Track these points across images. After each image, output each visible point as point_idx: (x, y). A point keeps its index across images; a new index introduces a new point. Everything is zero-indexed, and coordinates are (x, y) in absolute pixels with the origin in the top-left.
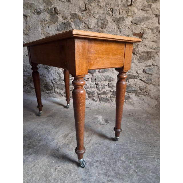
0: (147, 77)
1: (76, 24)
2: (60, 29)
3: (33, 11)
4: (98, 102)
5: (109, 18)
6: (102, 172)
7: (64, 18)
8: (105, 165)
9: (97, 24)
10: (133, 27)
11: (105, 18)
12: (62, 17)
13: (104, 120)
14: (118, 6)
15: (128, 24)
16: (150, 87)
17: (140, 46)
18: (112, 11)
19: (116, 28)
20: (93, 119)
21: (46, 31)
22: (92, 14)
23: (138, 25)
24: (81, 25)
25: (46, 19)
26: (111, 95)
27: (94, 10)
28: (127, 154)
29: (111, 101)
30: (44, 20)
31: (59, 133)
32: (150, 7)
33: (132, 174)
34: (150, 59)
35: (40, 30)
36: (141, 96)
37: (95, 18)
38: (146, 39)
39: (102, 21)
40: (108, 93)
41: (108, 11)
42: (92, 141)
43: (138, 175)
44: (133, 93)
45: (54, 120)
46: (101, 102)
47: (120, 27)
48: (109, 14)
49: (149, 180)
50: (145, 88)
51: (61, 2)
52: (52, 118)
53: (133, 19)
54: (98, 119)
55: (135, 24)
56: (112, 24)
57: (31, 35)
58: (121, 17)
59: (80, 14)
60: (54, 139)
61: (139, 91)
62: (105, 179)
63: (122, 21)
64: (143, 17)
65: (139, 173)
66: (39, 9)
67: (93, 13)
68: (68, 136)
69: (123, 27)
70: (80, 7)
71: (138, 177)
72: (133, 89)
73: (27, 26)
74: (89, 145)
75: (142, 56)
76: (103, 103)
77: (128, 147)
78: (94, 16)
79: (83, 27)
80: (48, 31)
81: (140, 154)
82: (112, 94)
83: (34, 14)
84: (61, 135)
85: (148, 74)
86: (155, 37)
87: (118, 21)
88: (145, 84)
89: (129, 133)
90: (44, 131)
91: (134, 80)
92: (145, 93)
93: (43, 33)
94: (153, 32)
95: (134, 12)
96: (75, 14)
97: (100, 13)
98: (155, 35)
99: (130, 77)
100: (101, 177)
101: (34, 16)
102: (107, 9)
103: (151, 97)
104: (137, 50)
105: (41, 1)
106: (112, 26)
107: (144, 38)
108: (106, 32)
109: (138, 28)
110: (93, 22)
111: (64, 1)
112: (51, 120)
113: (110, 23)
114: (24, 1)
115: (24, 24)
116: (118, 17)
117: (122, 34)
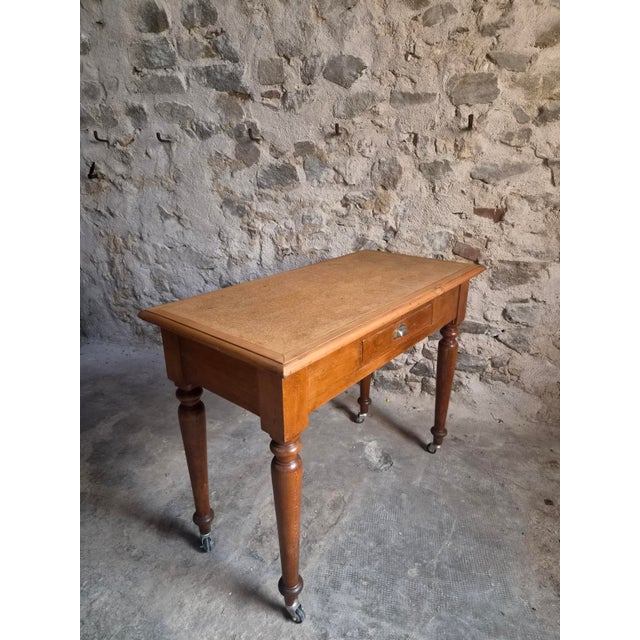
0: (516, 333)
1: (310, 170)
2: (266, 184)
3: (189, 128)
5: (404, 161)
6: (358, 604)
7: (276, 152)
8: (367, 587)
9: (370, 175)
10: (476, 190)
11: (394, 160)
12: (271, 150)
13: (380, 454)
14: (433, 128)
15: (460, 180)
16: (522, 360)
17: (494, 245)
18: (415, 141)
19: (424, 190)
20: (351, 451)
21: (224, 185)
22: (355, 148)
23: (490, 187)
24: (324, 175)
25: (225, 152)
26: (409, 375)
27: (361, 137)
28: (425, 561)
29: (407, 389)
30: (220, 155)
32: (528, 138)
33: (426, 614)
34: (526, 282)
35: (208, 182)
36: (494, 382)
37: (364, 156)
38: (513, 225)
39: (386, 169)
40: (400, 367)
41: (401, 142)
42: (344, 520)
43: (440, 618)
44: (471, 372)
45: (249, 448)
46: (380, 389)
47: (437, 189)
48: (406, 148)
49: (462, 631)
50: (508, 363)
51: (268, 108)
52: (244, 441)
53: (477, 169)
54: (366, 451)
55: (481, 183)
56: (414, 176)
57: (184, 193)
58: (439, 160)
59: (322, 145)
60: (251, 508)
61: (490, 369)
62: (364, 619)
63: (444, 172)
64: (505, 164)
65: (444, 614)
66: (206, 123)
67: (359, 145)
69: (446, 188)
70: (323, 124)
71: (439, 623)
72: (473, 363)
73: (172, 167)
74: (334, 532)
75: (502, 273)
76: (386, 392)
77: (431, 543)
78: (363, 151)
79: (331, 178)
80: (231, 186)
81: (457, 564)
82: (410, 372)
83: (192, 136)
85: (517, 323)
86: (541, 221)
87: (432, 171)
88: (508, 350)
89: (442, 501)
90: (225, 483)
91: (475, 336)
92: (508, 375)
93: (218, 191)
94: (534, 207)
95: (479, 149)
96: (308, 143)
97: (379, 145)
98: (541, 215)
99: (466, 327)
100: (356, 616)
101: (191, 143)
102: (398, 136)
103: (524, 389)
104: (485, 254)
105: (212, 101)
106: (414, 183)
107: (507, 224)
108: (396, 197)
109: (489, 194)
110: (357, 169)
111: (275, 105)
112: (240, 447)
113: (407, 175)
114: (161, 99)
115: (163, 162)
116: (431, 160)
117: (444, 208)
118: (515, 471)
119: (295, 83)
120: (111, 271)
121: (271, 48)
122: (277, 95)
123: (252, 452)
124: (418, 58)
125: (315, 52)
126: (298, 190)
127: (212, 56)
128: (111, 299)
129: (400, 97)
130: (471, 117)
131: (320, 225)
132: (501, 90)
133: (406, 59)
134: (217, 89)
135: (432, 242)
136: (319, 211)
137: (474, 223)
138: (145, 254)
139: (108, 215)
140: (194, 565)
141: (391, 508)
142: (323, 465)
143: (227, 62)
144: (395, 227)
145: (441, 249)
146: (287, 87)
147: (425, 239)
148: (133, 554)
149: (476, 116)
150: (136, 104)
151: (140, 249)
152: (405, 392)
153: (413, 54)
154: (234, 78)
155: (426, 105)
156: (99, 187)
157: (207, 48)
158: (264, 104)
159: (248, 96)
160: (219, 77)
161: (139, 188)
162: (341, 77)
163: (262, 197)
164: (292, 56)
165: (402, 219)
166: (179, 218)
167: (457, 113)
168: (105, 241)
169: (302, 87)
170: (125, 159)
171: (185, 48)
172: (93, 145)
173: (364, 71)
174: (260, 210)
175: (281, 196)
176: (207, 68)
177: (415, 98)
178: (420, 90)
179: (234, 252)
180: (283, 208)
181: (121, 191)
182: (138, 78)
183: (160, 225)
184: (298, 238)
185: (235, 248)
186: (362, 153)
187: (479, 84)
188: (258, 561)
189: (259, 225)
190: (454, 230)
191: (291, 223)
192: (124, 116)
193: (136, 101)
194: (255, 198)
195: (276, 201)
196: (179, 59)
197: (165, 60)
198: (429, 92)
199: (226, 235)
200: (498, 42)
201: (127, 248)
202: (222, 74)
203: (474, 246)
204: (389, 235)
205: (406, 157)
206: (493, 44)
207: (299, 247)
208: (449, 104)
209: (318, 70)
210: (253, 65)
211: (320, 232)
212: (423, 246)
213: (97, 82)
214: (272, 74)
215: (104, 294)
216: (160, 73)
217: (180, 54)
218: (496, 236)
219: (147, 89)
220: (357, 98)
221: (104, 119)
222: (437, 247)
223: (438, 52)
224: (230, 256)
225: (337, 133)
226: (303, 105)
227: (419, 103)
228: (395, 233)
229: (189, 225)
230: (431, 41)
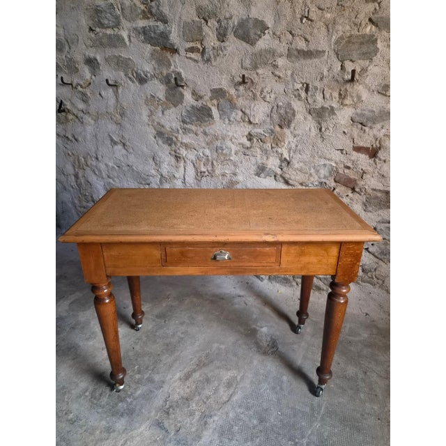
0: (383, 246)
2: (188, 120)
3: (131, 76)
4: (266, 281)
5: (298, 106)
7: (195, 95)
9: (270, 116)
10: (356, 132)
11: (289, 105)
12: (193, 94)
13: (269, 339)
14: (321, 79)
15: (343, 122)
16: (387, 269)
17: (368, 176)
18: (307, 90)
19: (313, 130)
20: (246, 335)
21: (157, 120)
22: (258, 94)
23: (367, 129)
24: (234, 115)
25: (158, 95)
27: (263, 85)
28: (297, 440)
29: (294, 284)
30: (154, 97)
31: (173, 369)
35: (145, 118)
36: (363, 284)
37: (265, 101)
38: (385, 161)
39: (282, 111)
41: (296, 90)
42: (235, 398)
45: (168, 329)
46: (274, 283)
47: (323, 129)
48: (299, 95)
50: (375, 270)
51: (190, 61)
52: (165, 321)
53: (357, 114)
54: (258, 336)
55: (360, 126)
56: (305, 118)
57: (128, 126)
58: (326, 106)
59: (232, 91)
60: (163, 382)
61: (360, 273)
63: (329, 116)
64: (380, 111)
66: (144, 72)
67: (262, 92)
68: (190, 379)
69: (331, 129)
70: (233, 74)
73: (119, 106)
74: (226, 409)
75: (374, 199)
76: (278, 285)
77: (303, 424)
78: (265, 97)
79: (239, 118)
80: (163, 122)
83: (133, 82)
84: (178, 375)
87: (320, 114)
88: (376, 260)
90: (146, 359)
92: (375, 279)
93: (152, 125)
95: (359, 97)
96: (221, 89)
97: (277, 92)
101: (132, 87)
102: (293, 85)
103: (387, 291)
104: (361, 183)
105: (147, 55)
106: (305, 124)
107: (380, 160)
108: (290, 135)
109: (366, 135)
110: (260, 111)
111: (196, 58)
112: (162, 327)
113: (299, 117)
114: (110, 52)
115: (112, 101)
116: (319, 106)
117: (328, 145)
118: (376, 361)
119: (211, 41)
120: (76, 182)
121: (193, 11)
122: (198, 50)
123: (170, 332)
124: (312, 21)
125: (228, 16)
126: (213, 126)
127: (148, 18)
128: (76, 202)
129: (296, 53)
130: (353, 72)
131: (230, 155)
132: (380, 49)
133: (302, 22)
134: (151, 45)
135: (317, 171)
136: (229, 144)
137: (353, 158)
138: (100, 171)
139: (74, 140)
140: (114, 431)
141: (274, 388)
142: (223, 347)
143: (159, 23)
144: (288, 159)
145: (325, 177)
146: (205, 43)
147: (312, 169)
148: (69, 418)
149: (358, 70)
150: (92, 55)
151: (96, 167)
152: (293, 286)
153: (307, 18)
154: (164, 36)
155: (316, 60)
156: (66, 118)
157: (144, 11)
158: (187, 58)
159: (175, 51)
160: (153, 35)
161: (95, 121)
162: (248, 36)
163: (186, 131)
164: (209, 18)
165: (294, 152)
166: (124, 145)
167: (342, 67)
168: (72, 159)
169: (217, 44)
170: (85, 99)
171: (127, 12)
172: (61, 87)
173: (266, 32)
174: (184, 141)
175: (200, 130)
176: (144, 28)
177: (308, 54)
178: (312, 47)
179: (165, 172)
180: (202, 140)
181: (82, 123)
182: (93, 36)
183: (111, 149)
184: (212, 164)
185: (165, 169)
186: (264, 99)
187: (362, 43)
188: (164, 432)
189: (183, 152)
190: (336, 163)
191: (207, 152)
192: (83, 65)
193: (91, 53)
194: (180, 131)
195: (196, 134)
196: (123, 21)
197: (113, 21)
198: (320, 49)
199: (158, 159)
200: (380, 8)
201: (87, 165)
202: (155, 33)
203: (352, 177)
204: (283, 164)
205: (299, 103)
206: (375, 9)
207: (214, 171)
208: (335, 60)
209: (230, 30)
210: (179, 25)
211: (229, 159)
212: (311, 175)
213: (63, 38)
214: (193, 33)
215: (72, 199)
216: (109, 32)
217: (123, 17)
218: (370, 169)
219: (99, 44)
220: (260, 54)
221: (69, 67)
222: (322, 176)
223: (328, 16)
224: (162, 175)
225: (244, 82)
226: (218, 58)
227: (311, 59)
228: (289, 163)
229: (131, 150)
230: (322, 7)
